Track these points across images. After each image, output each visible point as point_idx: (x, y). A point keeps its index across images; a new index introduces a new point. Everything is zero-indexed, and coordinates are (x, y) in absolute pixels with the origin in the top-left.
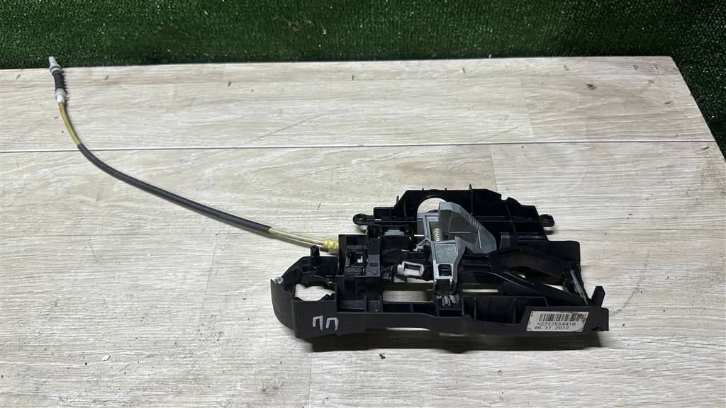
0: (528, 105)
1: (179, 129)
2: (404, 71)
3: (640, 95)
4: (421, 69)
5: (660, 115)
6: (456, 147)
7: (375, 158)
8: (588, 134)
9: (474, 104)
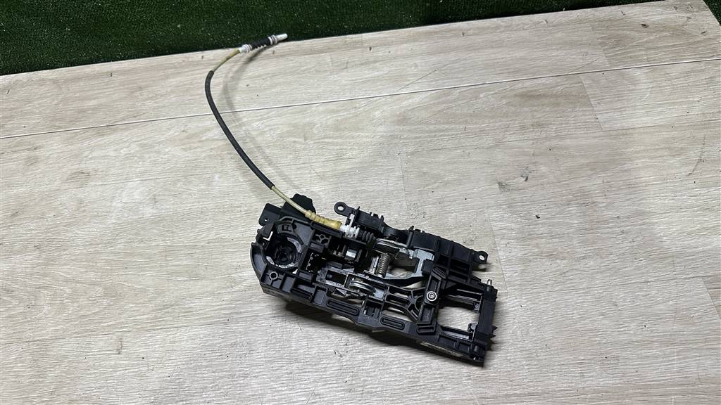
0: (601, 43)
1: (345, 85)
2: (501, 26)
3: (682, 29)
4: (514, 23)
5: (699, 42)
6: (555, 78)
7: (496, 91)
8: (648, 60)
9: (560, 46)
